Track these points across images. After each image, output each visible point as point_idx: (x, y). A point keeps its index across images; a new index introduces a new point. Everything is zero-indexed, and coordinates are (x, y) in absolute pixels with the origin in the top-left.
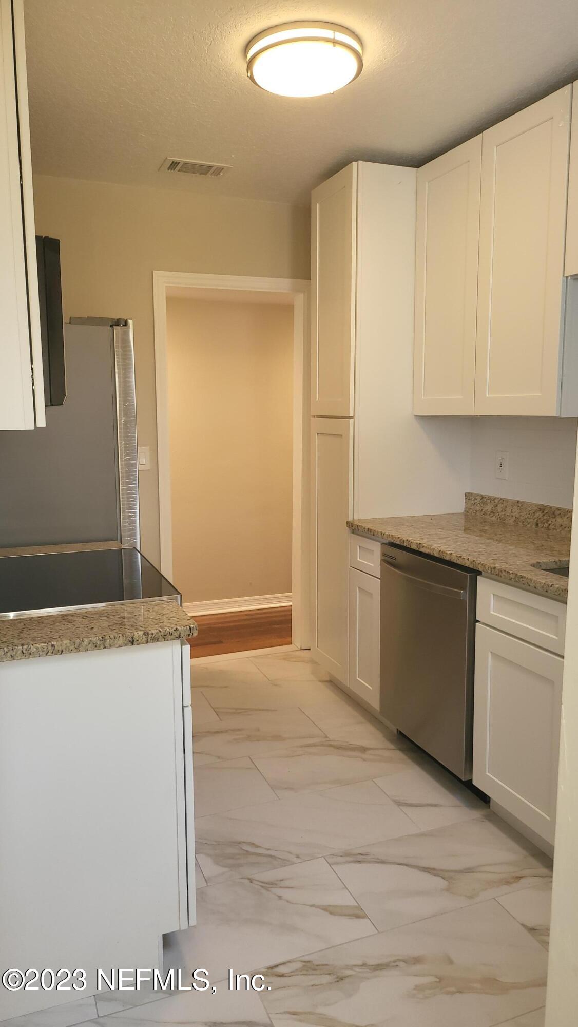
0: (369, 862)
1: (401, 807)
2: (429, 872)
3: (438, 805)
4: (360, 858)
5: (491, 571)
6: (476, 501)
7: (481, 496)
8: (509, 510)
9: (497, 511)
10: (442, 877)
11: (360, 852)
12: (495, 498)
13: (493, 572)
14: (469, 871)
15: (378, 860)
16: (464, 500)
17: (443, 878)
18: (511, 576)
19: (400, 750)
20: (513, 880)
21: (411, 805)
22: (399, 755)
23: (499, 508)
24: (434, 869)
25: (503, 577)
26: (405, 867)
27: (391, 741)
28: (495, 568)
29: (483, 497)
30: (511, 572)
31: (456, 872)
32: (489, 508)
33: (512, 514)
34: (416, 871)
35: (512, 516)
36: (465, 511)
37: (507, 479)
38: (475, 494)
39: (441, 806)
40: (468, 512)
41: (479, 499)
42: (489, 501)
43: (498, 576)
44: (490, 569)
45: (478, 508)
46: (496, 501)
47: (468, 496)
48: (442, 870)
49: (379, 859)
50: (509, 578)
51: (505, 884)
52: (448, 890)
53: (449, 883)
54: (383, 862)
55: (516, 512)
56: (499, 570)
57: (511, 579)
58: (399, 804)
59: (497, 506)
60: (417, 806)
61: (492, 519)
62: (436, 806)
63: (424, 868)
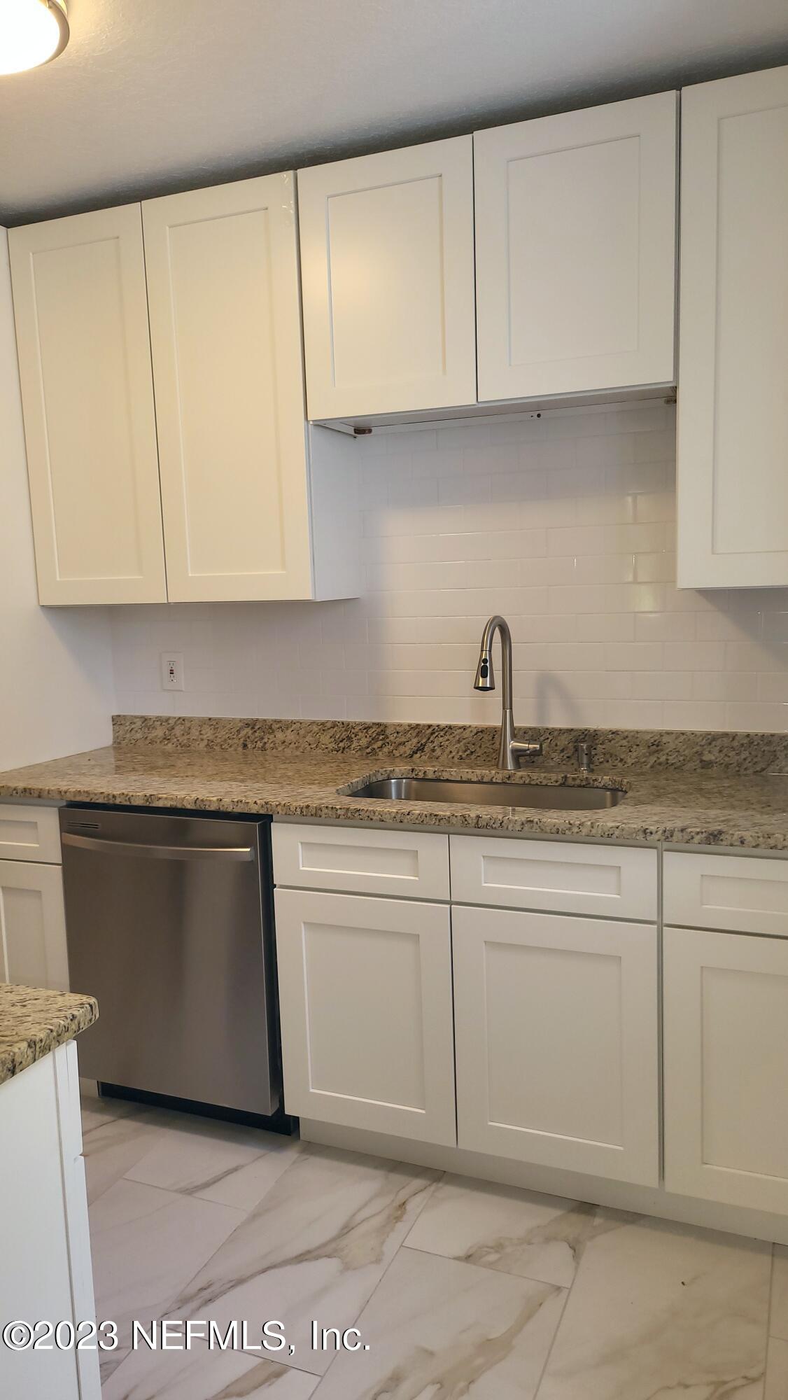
0: (224, 1293)
1: (197, 1195)
2: (306, 1260)
3: (238, 1167)
4: (206, 1295)
5: (302, 812)
6: (133, 726)
7: (142, 717)
8: (195, 733)
9: (175, 735)
10: (326, 1256)
11: (199, 1287)
12: (168, 719)
13: (305, 813)
14: (347, 1229)
15: (231, 1284)
16: (112, 727)
17: (329, 1256)
18: (339, 812)
19: (122, 1117)
20: (399, 1212)
21: (207, 1185)
22: (127, 1126)
23: (178, 731)
24: (309, 1252)
25: (323, 816)
26: (273, 1271)
27: (101, 1111)
28: (308, 807)
29: (146, 720)
30: (338, 807)
31: (334, 1240)
32: (159, 732)
33: (201, 736)
34: (288, 1269)
35: (202, 740)
36: (114, 742)
37: (184, 690)
38: (132, 716)
39: (243, 1166)
40: (120, 743)
41: (141, 723)
42: (159, 723)
43: (311, 816)
44: (299, 810)
45: (139, 736)
46: (170, 722)
47: (117, 720)
48: (319, 1248)
49: (231, 1281)
50: (335, 817)
51: (396, 1222)
52: (347, 1267)
53: (339, 1258)
54: (241, 1281)
55: (208, 733)
56: (316, 807)
57: (338, 817)
58: (189, 1191)
59: (173, 729)
60: (214, 1182)
61: (165, 747)
62: (236, 1169)
63: (296, 1257)
